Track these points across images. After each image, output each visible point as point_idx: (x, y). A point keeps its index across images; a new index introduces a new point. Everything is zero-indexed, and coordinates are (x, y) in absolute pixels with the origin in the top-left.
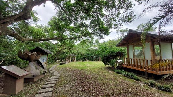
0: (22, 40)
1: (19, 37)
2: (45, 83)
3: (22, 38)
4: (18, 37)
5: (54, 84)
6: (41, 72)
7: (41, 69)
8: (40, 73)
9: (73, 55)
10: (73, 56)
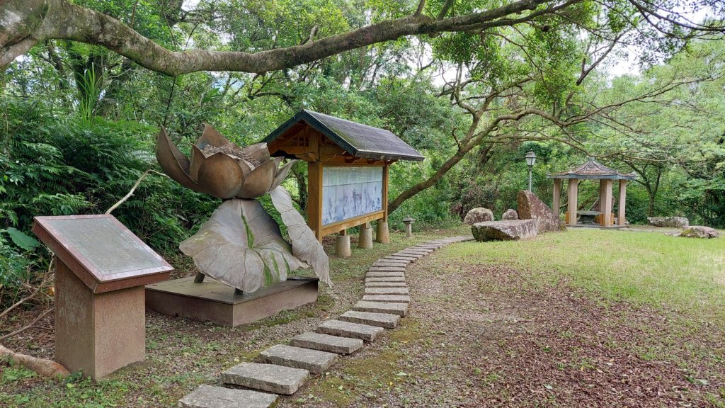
0: (161, 63)
1: (136, 47)
2: (264, 353)
3: (156, 53)
4: (128, 44)
5: (304, 373)
6: (267, 272)
7: (275, 251)
8: (261, 275)
9: (603, 170)
10: (603, 182)
